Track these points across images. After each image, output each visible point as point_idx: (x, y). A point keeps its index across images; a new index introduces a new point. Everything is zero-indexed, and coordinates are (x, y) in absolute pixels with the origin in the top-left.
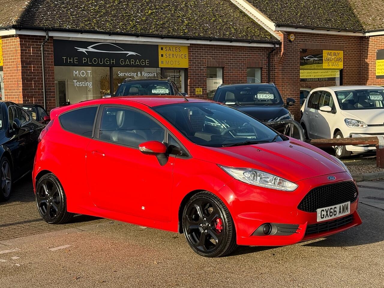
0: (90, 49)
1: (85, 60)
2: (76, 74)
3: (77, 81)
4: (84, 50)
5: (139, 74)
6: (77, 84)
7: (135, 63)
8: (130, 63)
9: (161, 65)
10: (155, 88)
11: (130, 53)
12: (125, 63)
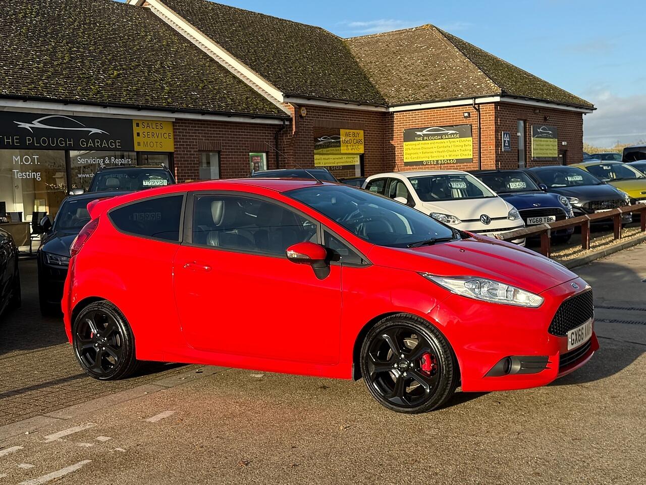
0: (36, 124)
1: (29, 140)
2: (17, 160)
3: (18, 171)
4: (27, 126)
5: (107, 160)
6: (19, 175)
7: (101, 145)
8: (94, 145)
9: (137, 148)
10: (148, 179)
11: (94, 131)
12: (87, 145)
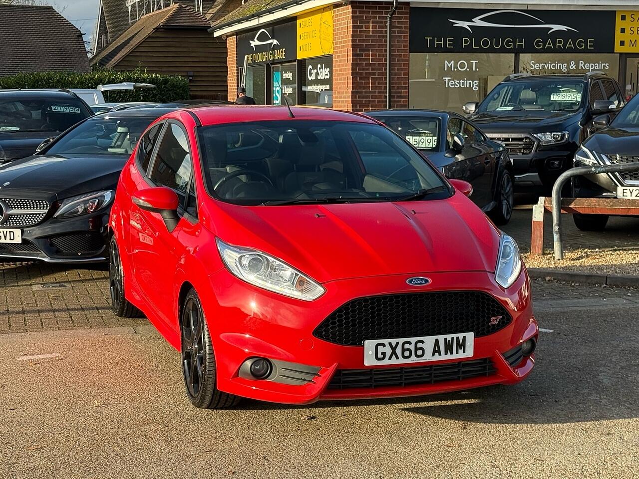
0: (478, 22)
1: (466, 41)
2: (449, 65)
3: (450, 78)
4: (465, 24)
5: (572, 65)
6: (450, 84)
7: (564, 45)
8: (554, 45)
9: (618, 49)
10: (557, 91)
11: (556, 27)
12: (544, 46)
